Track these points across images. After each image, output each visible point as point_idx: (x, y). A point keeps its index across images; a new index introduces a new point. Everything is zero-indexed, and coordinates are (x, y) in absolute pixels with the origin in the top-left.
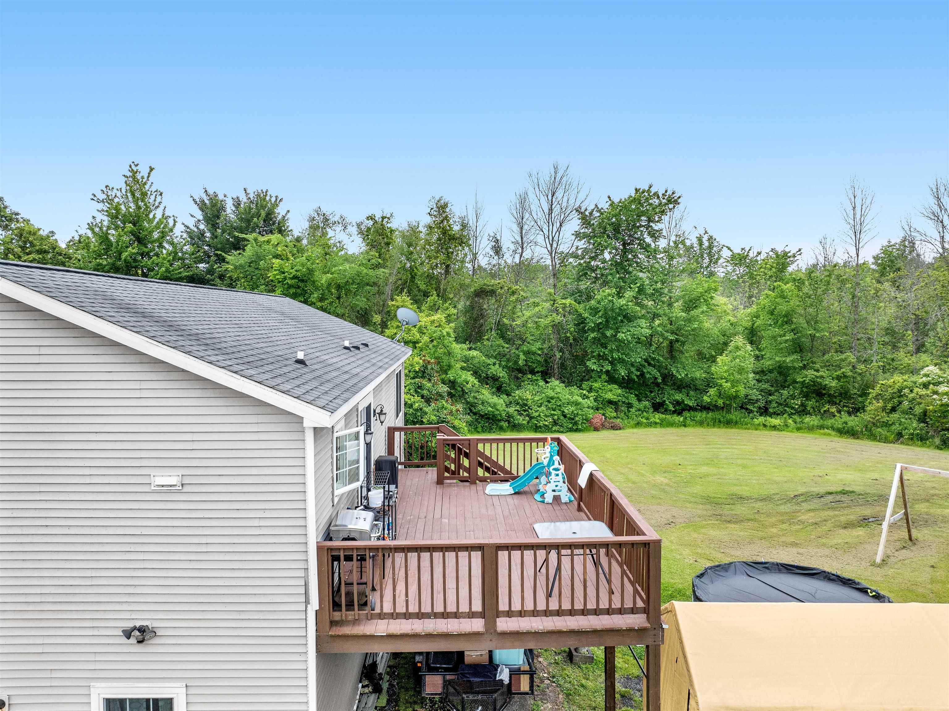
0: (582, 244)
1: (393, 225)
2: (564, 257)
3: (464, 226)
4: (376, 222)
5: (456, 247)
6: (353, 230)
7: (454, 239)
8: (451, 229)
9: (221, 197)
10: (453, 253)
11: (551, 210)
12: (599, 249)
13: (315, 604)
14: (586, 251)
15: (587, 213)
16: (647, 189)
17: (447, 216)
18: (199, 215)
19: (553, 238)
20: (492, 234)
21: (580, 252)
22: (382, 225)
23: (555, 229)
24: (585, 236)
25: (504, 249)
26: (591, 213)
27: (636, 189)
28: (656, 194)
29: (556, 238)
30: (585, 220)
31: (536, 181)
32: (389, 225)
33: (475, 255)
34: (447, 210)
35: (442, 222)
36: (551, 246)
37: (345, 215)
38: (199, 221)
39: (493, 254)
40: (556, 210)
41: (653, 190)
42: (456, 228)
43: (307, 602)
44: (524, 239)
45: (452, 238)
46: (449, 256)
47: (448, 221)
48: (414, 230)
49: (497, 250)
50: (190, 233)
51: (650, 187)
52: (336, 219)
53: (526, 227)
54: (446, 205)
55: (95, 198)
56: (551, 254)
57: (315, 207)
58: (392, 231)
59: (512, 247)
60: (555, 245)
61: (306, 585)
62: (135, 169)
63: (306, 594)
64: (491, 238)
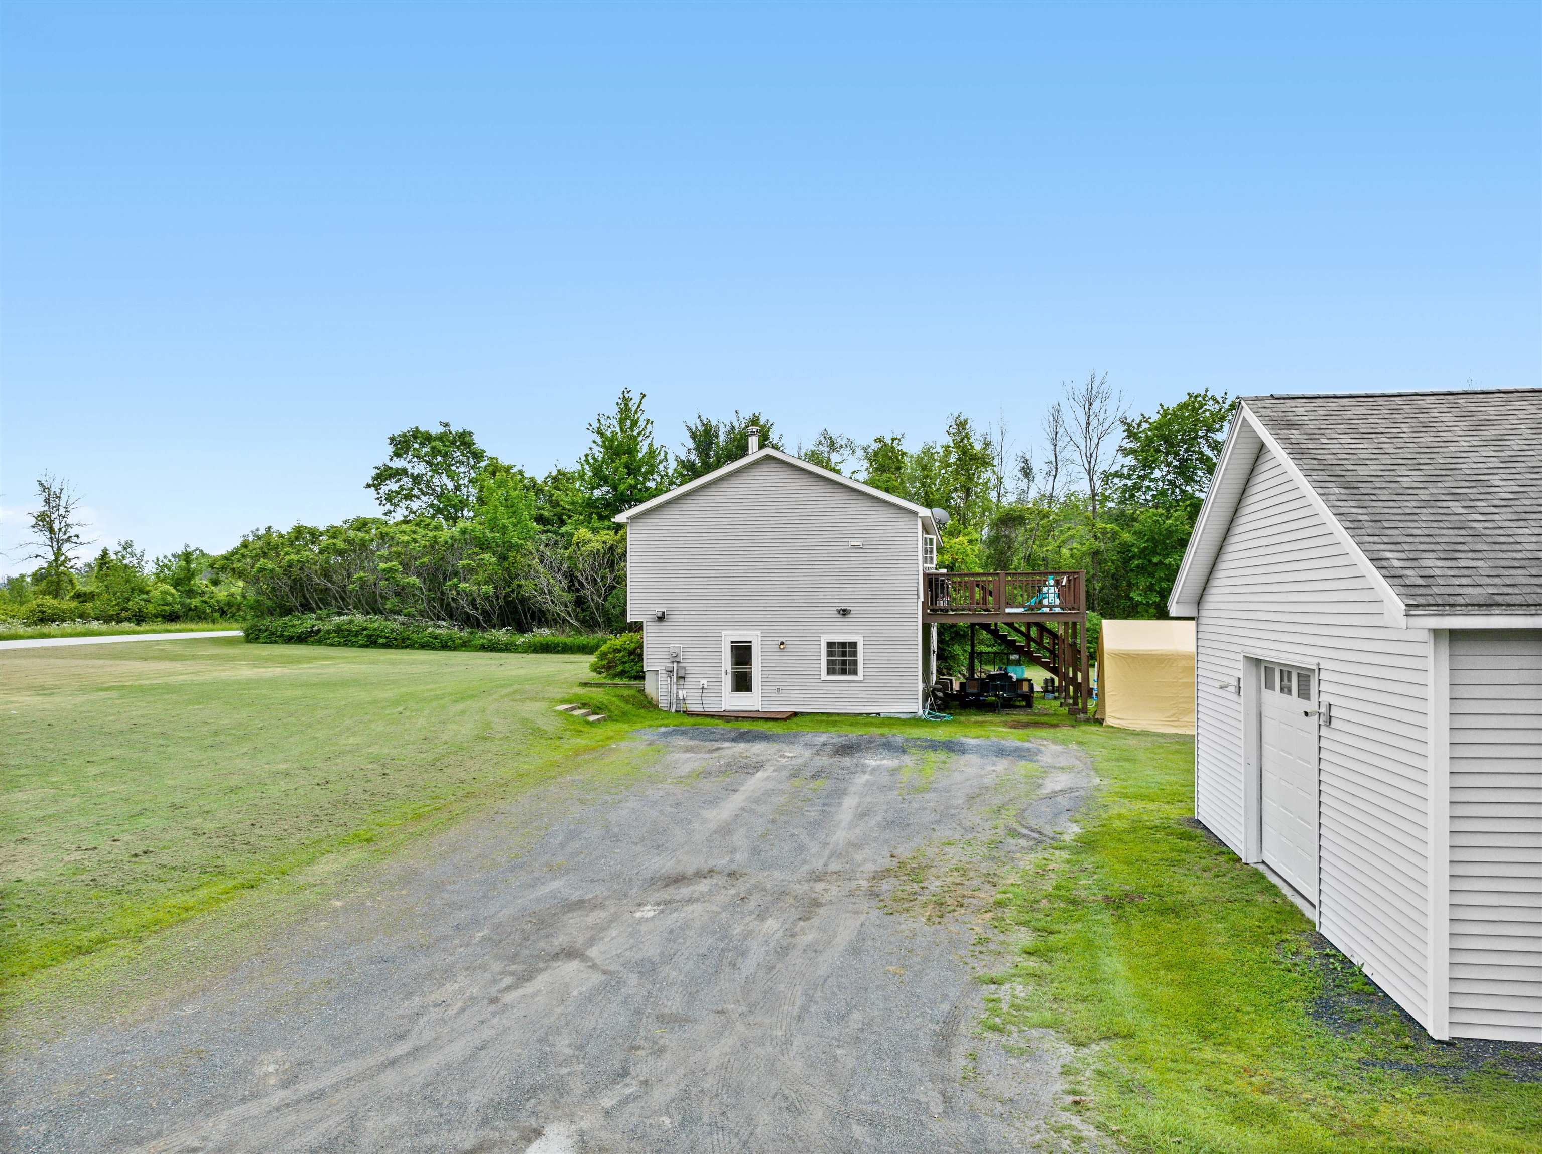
0: (1130, 460)
1: (905, 446)
2: (1107, 477)
3: (987, 444)
4: (886, 444)
5: (977, 467)
6: (860, 453)
7: (975, 459)
8: (972, 447)
9: (713, 424)
10: (974, 474)
11: (1088, 424)
12: (1148, 465)
13: (922, 599)
14: (1133, 469)
15: (1134, 424)
16: (1203, 393)
17: (967, 434)
18: (691, 444)
19: (1091, 454)
20: (1021, 454)
21: (1125, 471)
22: (892, 447)
23: (1093, 446)
24: (1133, 451)
25: (1035, 470)
26: (1139, 425)
27: (1189, 394)
28: (1213, 398)
29: (1094, 455)
30: (1131, 434)
31: (1070, 391)
32: (900, 448)
33: (1000, 480)
34: (967, 427)
35: (962, 440)
36: (1089, 463)
37: (851, 438)
38: (689, 450)
39: (1022, 477)
40: (1094, 423)
41: (1209, 395)
42: (978, 446)
43: (918, 598)
44: (1059, 458)
45: (974, 458)
46: (970, 478)
47: (969, 439)
48: (928, 452)
49: (1027, 472)
50: (682, 463)
51: (1207, 391)
52: (843, 442)
53: (1059, 443)
54: (966, 422)
55: (591, 428)
56: (1089, 474)
57: (822, 430)
58: (904, 454)
59: (1046, 468)
60: (1093, 462)
61: (918, 590)
62: (627, 395)
63: (918, 594)
64: (1019, 459)
